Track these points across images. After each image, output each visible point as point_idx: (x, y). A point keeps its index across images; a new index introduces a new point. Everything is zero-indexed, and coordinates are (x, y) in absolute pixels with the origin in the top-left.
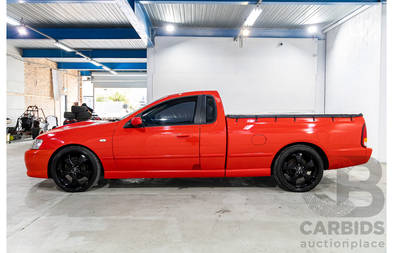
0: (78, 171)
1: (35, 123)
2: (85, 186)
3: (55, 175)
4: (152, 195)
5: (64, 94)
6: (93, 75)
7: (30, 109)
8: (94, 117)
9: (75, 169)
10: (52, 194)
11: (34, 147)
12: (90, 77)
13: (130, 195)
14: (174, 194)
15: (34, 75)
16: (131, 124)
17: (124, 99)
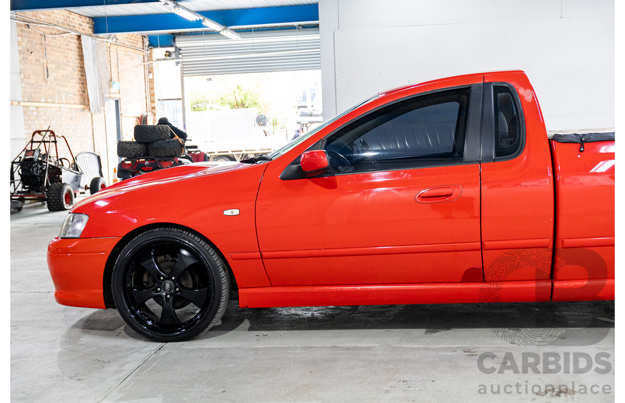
0: (175, 289)
1: (51, 171)
2: (192, 328)
3: (123, 302)
4: (361, 348)
5: (112, 95)
6: (180, 43)
7: (38, 138)
8: (189, 152)
9: (168, 286)
10: (116, 347)
11: (69, 233)
12: (172, 49)
13: (305, 348)
14: (416, 346)
15: (41, 54)
16: (299, 168)
17: (257, 102)
